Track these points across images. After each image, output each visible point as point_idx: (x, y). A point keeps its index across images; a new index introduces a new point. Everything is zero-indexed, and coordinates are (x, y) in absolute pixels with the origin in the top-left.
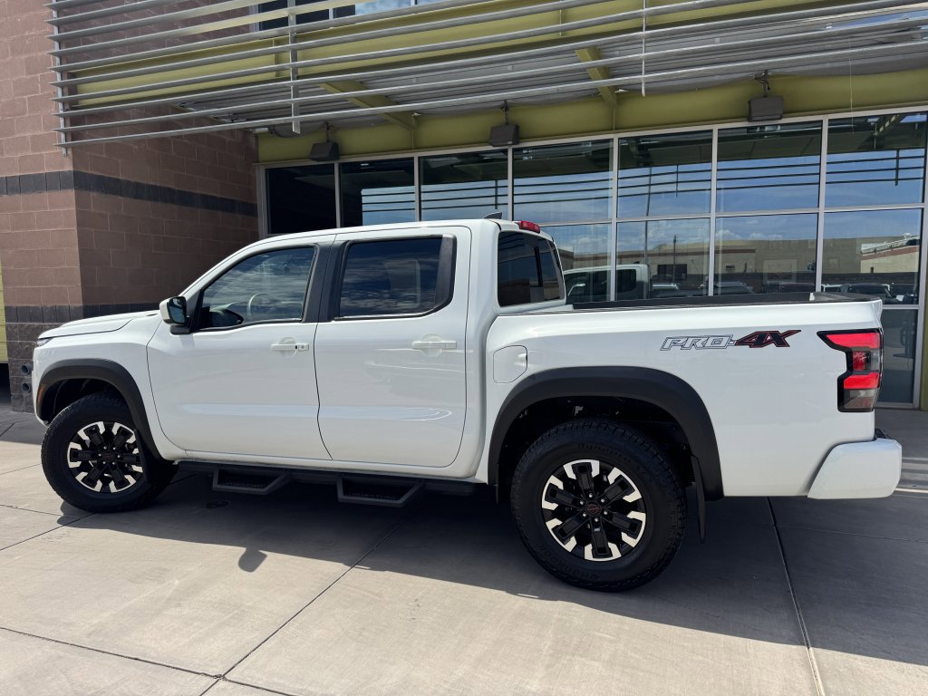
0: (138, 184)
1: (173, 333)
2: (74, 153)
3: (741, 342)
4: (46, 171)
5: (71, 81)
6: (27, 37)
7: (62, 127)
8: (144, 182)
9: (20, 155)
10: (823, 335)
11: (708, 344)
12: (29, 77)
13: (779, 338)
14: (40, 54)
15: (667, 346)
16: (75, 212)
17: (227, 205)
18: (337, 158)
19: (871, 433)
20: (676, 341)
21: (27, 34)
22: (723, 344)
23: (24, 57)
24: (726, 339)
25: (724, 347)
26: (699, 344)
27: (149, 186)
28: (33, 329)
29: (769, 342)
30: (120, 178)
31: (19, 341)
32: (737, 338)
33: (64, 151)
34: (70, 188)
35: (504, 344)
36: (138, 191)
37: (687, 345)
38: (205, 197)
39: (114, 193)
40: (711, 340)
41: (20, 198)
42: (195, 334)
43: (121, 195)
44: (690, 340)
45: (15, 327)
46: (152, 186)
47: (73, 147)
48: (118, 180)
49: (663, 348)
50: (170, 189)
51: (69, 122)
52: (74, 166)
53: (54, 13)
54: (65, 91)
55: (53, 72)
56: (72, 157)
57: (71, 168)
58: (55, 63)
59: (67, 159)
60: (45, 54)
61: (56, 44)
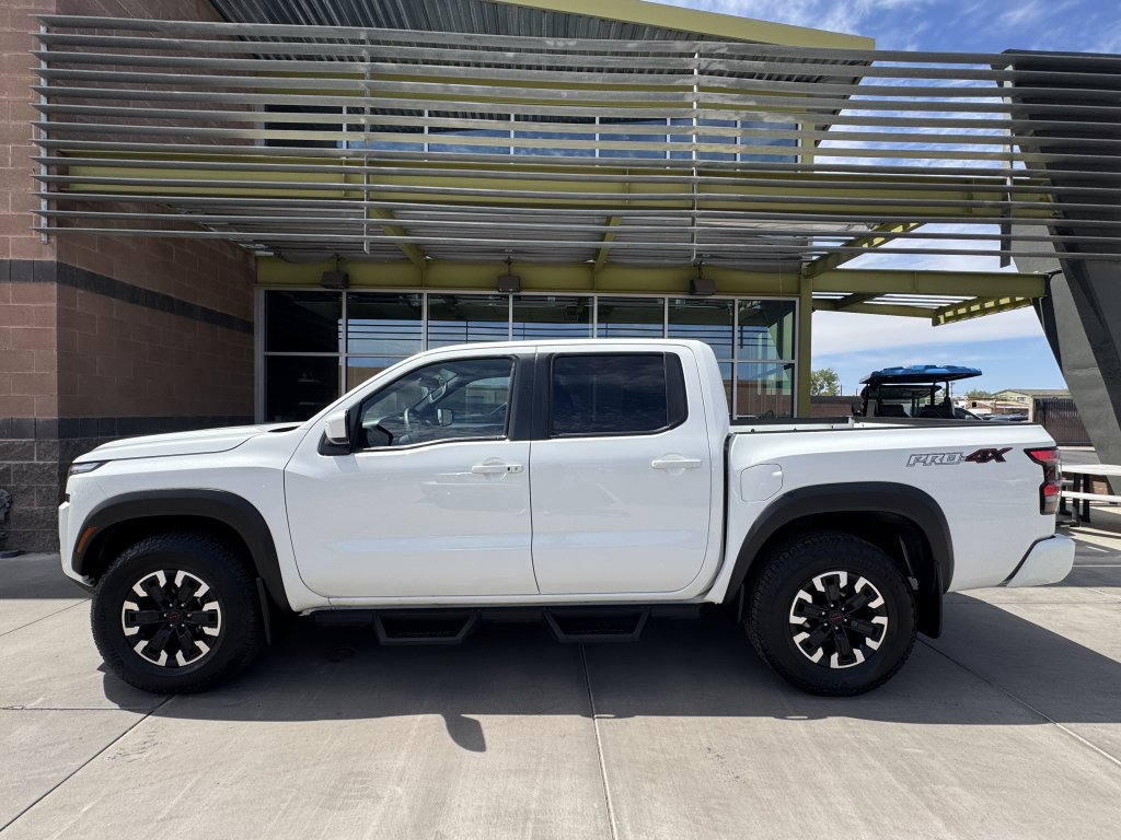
0: (134, 288)
1: (322, 453)
2: (59, 241)
3: (970, 458)
4: (11, 257)
5: (62, 161)
7: (44, 209)
8: (142, 286)
10: (1028, 452)
11: (945, 461)
13: (996, 455)
14: (14, 123)
15: (911, 462)
16: (55, 309)
17: (225, 321)
18: (347, 288)
19: (1052, 531)
20: (919, 457)
22: (956, 460)
24: (958, 456)
25: (958, 463)
26: (937, 461)
27: (146, 290)
29: (990, 458)
30: (114, 277)
32: (966, 454)
33: (44, 238)
34: (51, 280)
35: (753, 463)
36: (134, 295)
37: (928, 462)
39: (106, 294)
40: (946, 456)
42: (357, 455)
43: (114, 296)
44: (930, 457)
46: (150, 291)
47: (59, 235)
48: (110, 280)
49: (908, 464)
50: (168, 296)
51: (54, 205)
52: (58, 256)
53: (42, 80)
54: (51, 169)
55: (35, 145)
56: (55, 245)
57: (54, 258)
58: (38, 135)
59: (48, 247)
60: (24, 123)
61: (42, 114)
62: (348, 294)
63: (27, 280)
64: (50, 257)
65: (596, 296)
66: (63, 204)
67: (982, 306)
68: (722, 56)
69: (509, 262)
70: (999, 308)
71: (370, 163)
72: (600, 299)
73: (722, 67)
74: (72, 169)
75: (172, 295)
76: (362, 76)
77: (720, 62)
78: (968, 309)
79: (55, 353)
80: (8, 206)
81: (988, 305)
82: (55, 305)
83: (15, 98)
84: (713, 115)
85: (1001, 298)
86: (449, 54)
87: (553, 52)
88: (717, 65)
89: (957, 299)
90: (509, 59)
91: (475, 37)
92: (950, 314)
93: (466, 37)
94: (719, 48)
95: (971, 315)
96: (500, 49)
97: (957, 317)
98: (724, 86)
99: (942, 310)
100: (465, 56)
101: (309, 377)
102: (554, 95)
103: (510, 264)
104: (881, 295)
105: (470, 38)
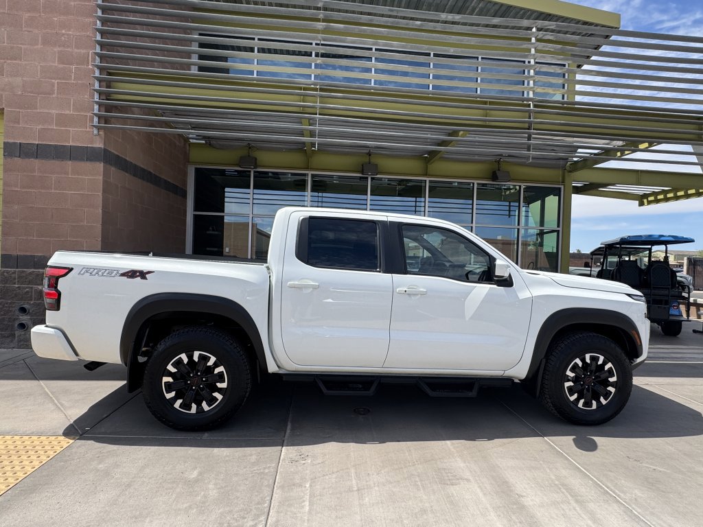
0: (136, 165)
2: (106, 134)
4: (71, 144)
5: (109, 76)
6: (63, 35)
7: (96, 111)
8: (139, 164)
9: (40, 127)
12: (61, 66)
14: (76, 50)
16: (101, 181)
21: (63, 31)
23: (56, 49)
27: (141, 168)
28: (38, 275)
31: (17, 286)
33: (96, 132)
34: (100, 161)
38: (166, 182)
39: (123, 170)
41: (36, 163)
43: (127, 172)
45: (13, 273)
47: (105, 129)
48: (126, 160)
50: (150, 172)
51: (103, 109)
52: (105, 144)
53: (98, 22)
54: (102, 84)
55: (92, 67)
56: (103, 136)
57: (102, 146)
58: (94, 60)
59: (98, 137)
60: (83, 51)
61: (97, 46)
62: (255, 172)
63: (82, 160)
64: (99, 144)
65: (428, 179)
66: (109, 109)
67: (675, 194)
68: (553, 31)
69: (369, 154)
70: (687, 196)
71: (321, 90)
72: (430, 182)
73: (551, 38)
74: (114, 84)
75: (152, 171)
76: (318, 31)
77: (552, 35)
78: (665, 196)
79: (101, 211)
80: (70, 106)
81: (680, 194)
82: (101, 178)
83: (78, 34)
84: (545, 69)
85: (689, 189)
86: (377, 20)
87: (446, 22)
88: (549, 36)
89: (657, 189)
90: (416, 25)
91: (395, 10)
92: (651, 198)
93: (389, 10)
94: (550, 25)
95: (667, 200)
96: (412, 19)
97: (657, 201)
98: (552, 50)
99: (646, 196)
100: (387, 22)
101: (213, 230)
102: (446, 51)
103: (370, 155)
104: (613, 185)
105: (392, 11)
